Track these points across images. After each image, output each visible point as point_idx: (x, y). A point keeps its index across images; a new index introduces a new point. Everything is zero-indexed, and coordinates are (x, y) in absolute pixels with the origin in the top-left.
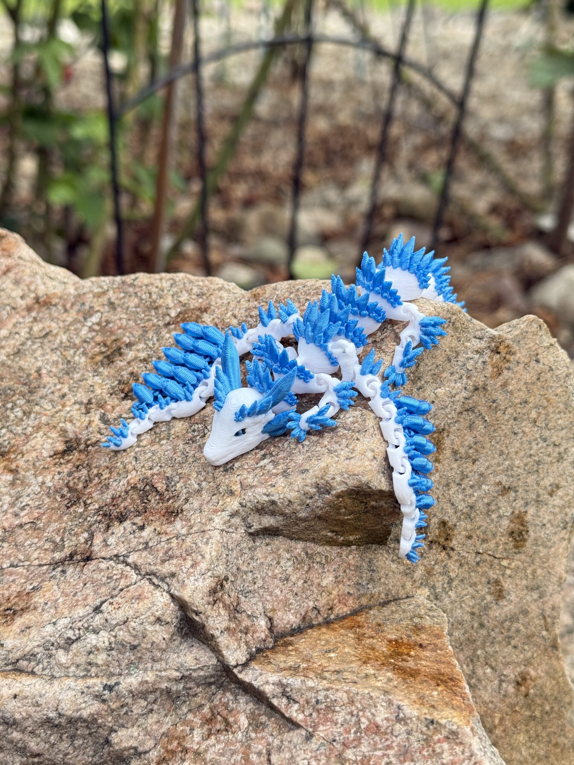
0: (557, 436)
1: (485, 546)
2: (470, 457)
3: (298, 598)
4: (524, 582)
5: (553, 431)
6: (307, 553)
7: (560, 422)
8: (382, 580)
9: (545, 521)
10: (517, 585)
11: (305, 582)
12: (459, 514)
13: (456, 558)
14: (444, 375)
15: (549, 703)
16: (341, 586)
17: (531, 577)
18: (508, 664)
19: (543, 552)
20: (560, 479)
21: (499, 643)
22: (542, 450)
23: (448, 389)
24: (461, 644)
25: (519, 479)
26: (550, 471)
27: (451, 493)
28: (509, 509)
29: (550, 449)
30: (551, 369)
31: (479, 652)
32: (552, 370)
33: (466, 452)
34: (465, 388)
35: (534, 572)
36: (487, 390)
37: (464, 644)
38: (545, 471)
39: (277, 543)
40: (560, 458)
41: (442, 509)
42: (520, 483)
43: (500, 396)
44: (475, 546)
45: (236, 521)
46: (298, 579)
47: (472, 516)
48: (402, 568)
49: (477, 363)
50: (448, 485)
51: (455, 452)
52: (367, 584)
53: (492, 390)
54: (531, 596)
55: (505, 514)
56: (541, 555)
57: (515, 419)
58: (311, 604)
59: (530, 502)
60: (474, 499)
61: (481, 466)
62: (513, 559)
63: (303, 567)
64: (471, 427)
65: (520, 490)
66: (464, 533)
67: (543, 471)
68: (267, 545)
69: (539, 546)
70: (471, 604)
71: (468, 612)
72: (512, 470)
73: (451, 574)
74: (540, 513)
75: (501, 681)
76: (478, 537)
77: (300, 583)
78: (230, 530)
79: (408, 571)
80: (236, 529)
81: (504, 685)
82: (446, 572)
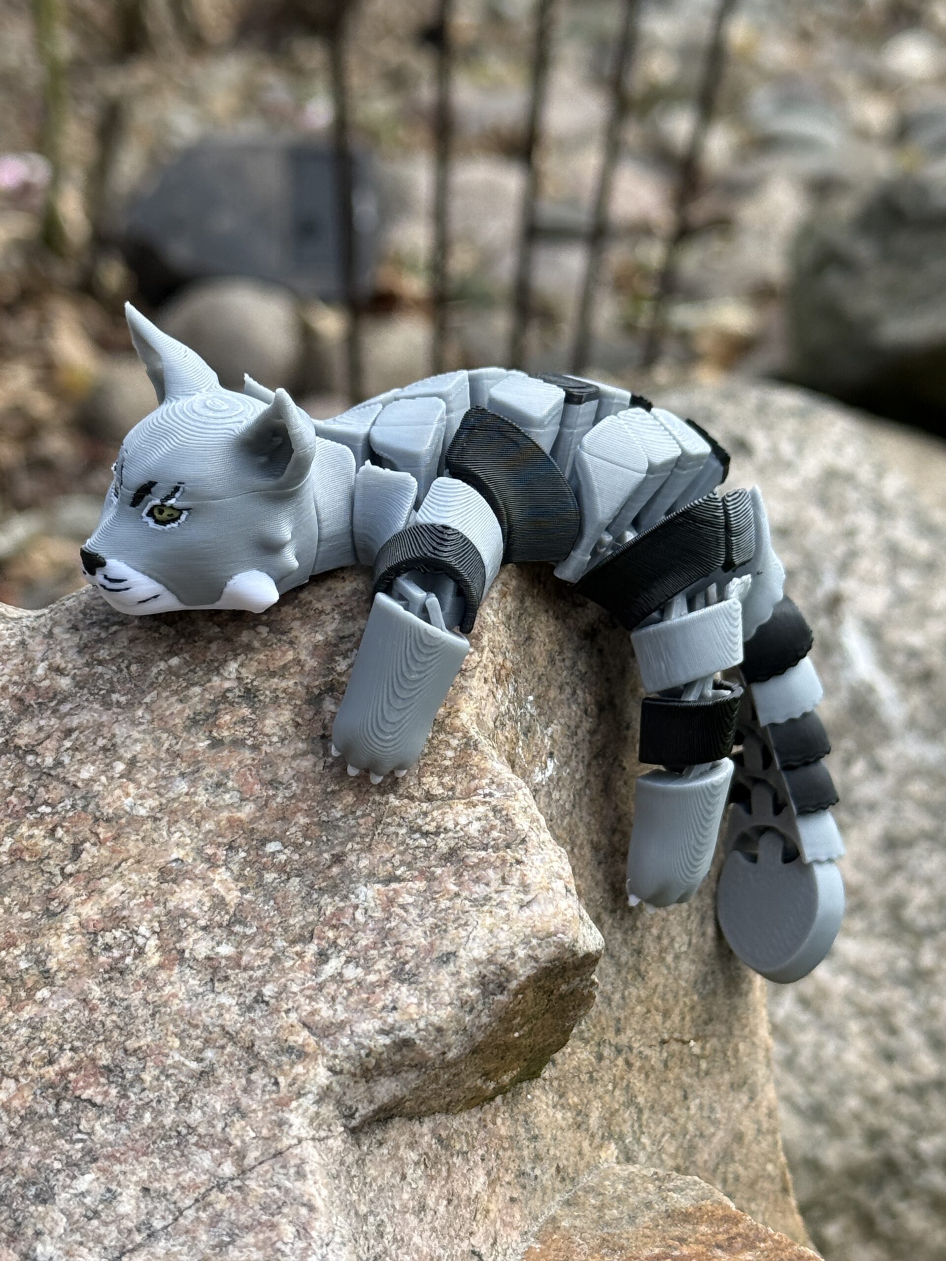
1: (668, 1023)
3: (446, 1242)
4: (727, 1077)
8: (551, 1152)
10: (718, 1086)
13: (638, 1064)
16: (498, 1189)
17: (733, 1063)
35: (736, 1051)
39: (393, 1134)
44: (657, 1030)
45: (328, 1109)
46: (438, 1201)
48: (570, 1116)
54: (741, 1101)
55: (682, 949)
62: (706, 1037)
63: (439, 1172)
66: (639, 1009)
70: (672, 1150)
73: (638, 1099)
76: (657, 1009)
77: (443, 1207)
78: (323, 1133)
80: (330, 1127)
82: (631, 1099)
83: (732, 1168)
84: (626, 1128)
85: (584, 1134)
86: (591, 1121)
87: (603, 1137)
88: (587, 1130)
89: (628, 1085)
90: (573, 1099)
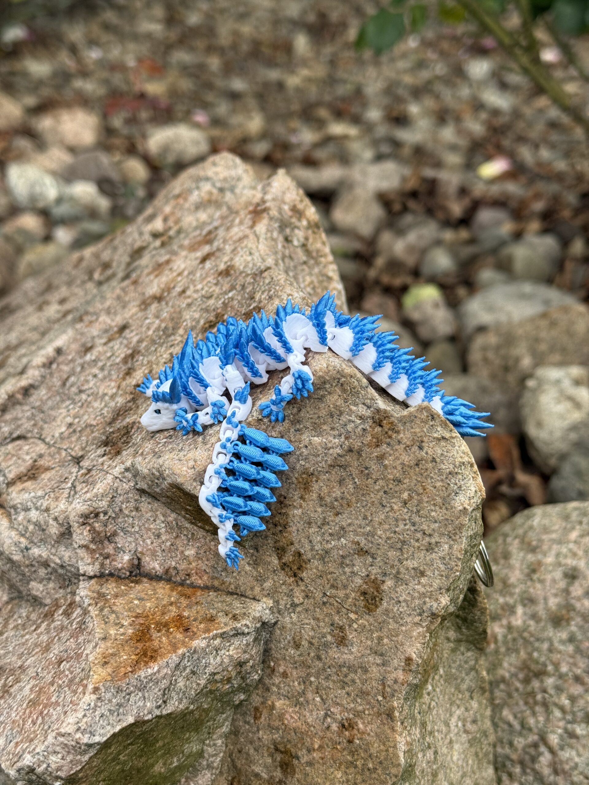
0: (428, 526)
1: (334, 591)
2: (334, 508)
3: (164, 554)
4: (369, 643)
5: (423, 520)
6: (177, 524)
7: (433, 514)
8: (235, 574)
9: (401, 599)
10: (361, 641)
11: (172, 545)
12: (315, 553)
13: (303, 588)
14: (325, 427)
15: (373, 762)
16: (200, 562)
17: (376, 641)
18: (338, 704)
19: (392, 625)
20: (425, 567)
21: (334, 682)
22: (408, 532)
23: (324, 440)
24: (296, 663)
25: (379, 549)
26: (416, 555)
27: (310, 531)
28: (364, 570)
29: (419, 535)
30: (434, 460)
31: (312, 679)
32: (436, 462)
33: (331, 502)
34: (341, 446)
35: (380, 639)
36: (361, 456)
37: (298, 664)
38: (410, 553)
39: (156, 505)
40: (430, 548)
41: (300, 541)
42: (379, 552)
43: (374, 467)
44: (323, 587)
45: (129, 475)
46: (167, 540)
47: (326, 560)
48: (255, 573)
49: (357, 427)
50: (309, 523)
51: (321, 498)
52: (222, 571)
53: (367, 458)
54: (375, 659)
55: (360, 573)
56: (390, 627)
57: (385, 492)
58: (173, 563)
59: (390, 574)
60: (330, 546)
61: (344, 520)
62: (362, 617)
63: (172, 533)
64: (341, 482)
65: (379, 559)
66: (315, 570)
67: (408, 553)
68: (149, 503)
69: (390, 618)
70: (310, 634)
71: (306, 639)
72: (373, 537)
73: (295, 599)
74: (398, 589)
75: (326, 715)
76: (328, 580)
77: (168, 544)
78: (124, 480)
79: (259, 578)
80: (129, 481)
81: (329, 720)
82: (290, 595)
83: (352, 675)
84: (282, 602)
85: (259, 585)
86: (265, 584)
87: (269, 594)
88: (262, 585)
89: (292, 590)
90: (260, 569)
